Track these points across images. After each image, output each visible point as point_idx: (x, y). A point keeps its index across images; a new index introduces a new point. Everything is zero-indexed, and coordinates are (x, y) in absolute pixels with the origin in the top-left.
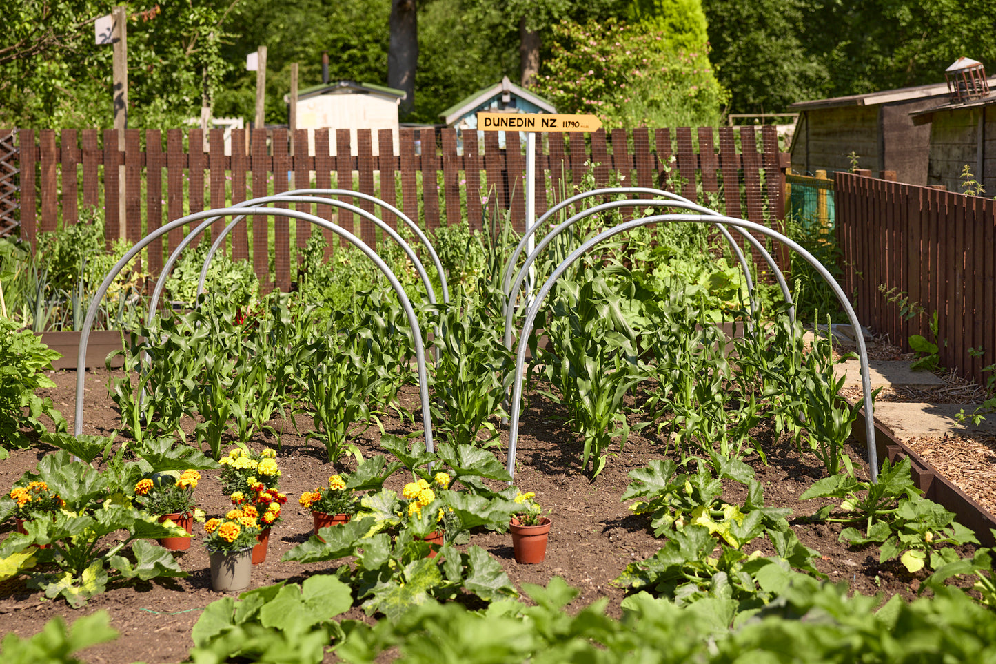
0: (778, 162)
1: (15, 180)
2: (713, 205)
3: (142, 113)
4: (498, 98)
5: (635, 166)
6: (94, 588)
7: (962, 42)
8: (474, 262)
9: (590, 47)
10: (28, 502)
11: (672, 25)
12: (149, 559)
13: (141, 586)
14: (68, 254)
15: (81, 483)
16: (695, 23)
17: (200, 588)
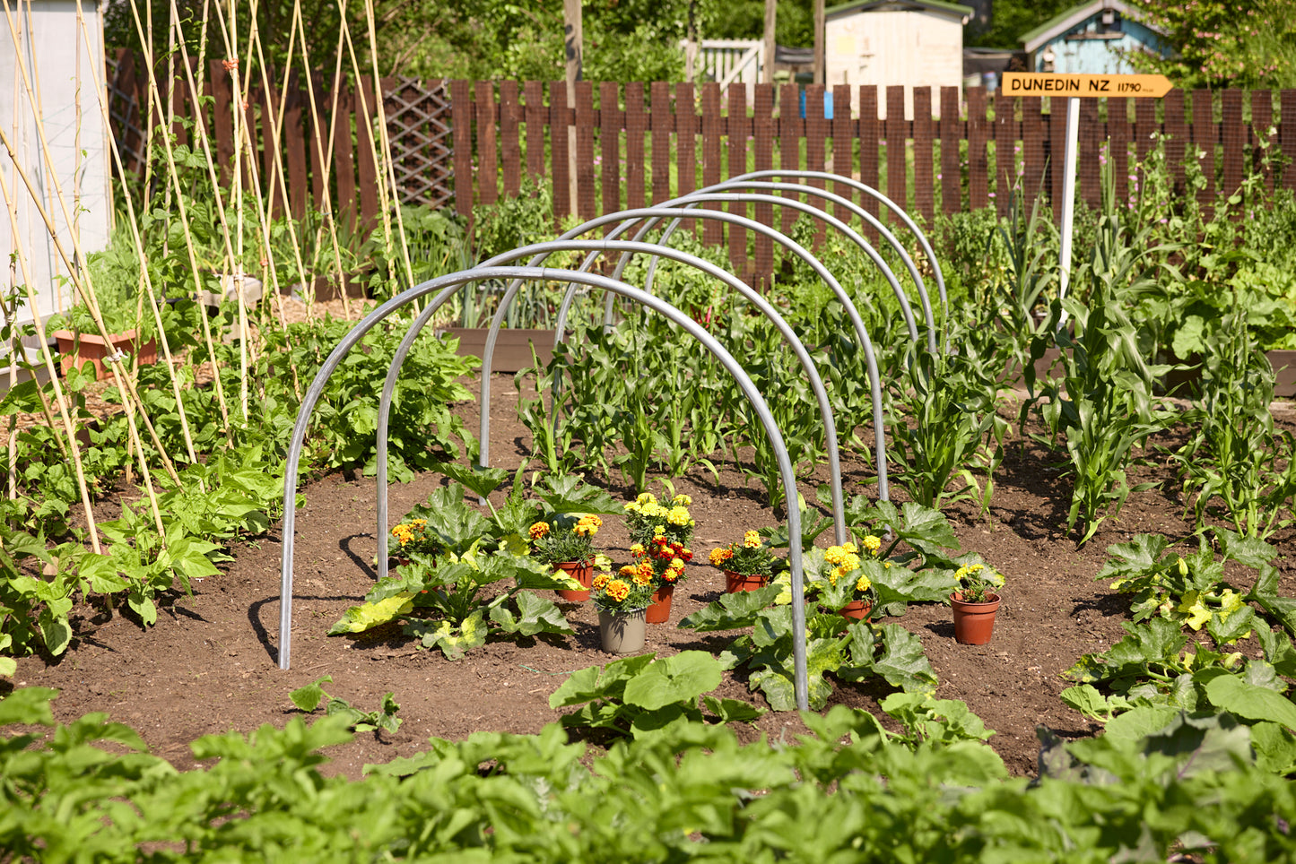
1: (445, 141)
3: (620, 44)
4: (1097, 18)
5: (1221, 139)
6: (473, 640)
8: (999, 258)
10: (410, 541)
12: (536, 610)
13: (524, 641)
14: (509, 233)
15: (464, 525)
17: (588, 647)
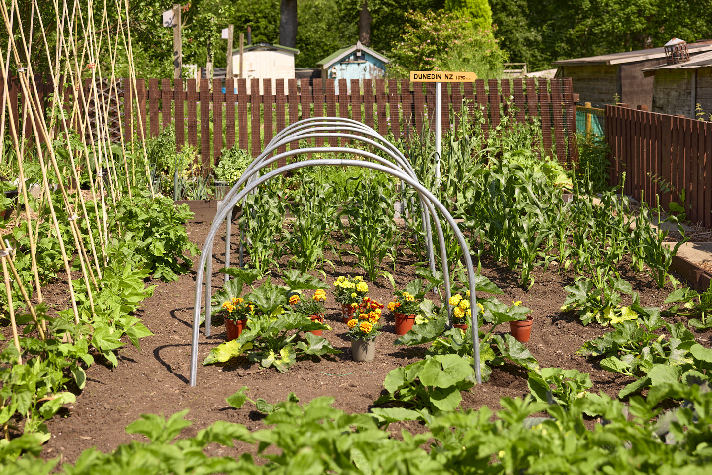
0: (572, 99)
2: (535, 124)
5: (490, 101)
6: (290, 361)
7: (620, 21)
9: (428, 26)
10: (233, 310)
11: (471, 13)
12: (317, 343)
13: (315, 358)
16: (485, 12)
17: (346, 360)
